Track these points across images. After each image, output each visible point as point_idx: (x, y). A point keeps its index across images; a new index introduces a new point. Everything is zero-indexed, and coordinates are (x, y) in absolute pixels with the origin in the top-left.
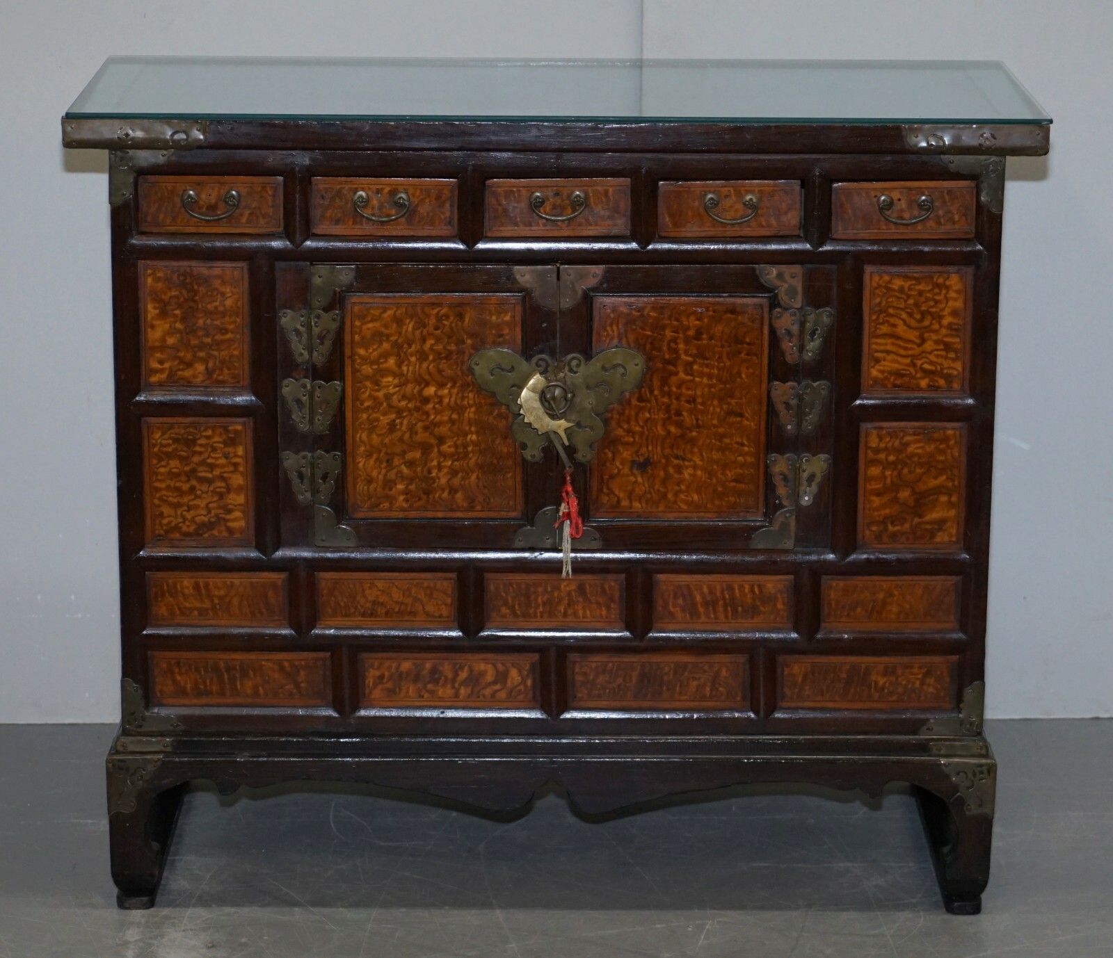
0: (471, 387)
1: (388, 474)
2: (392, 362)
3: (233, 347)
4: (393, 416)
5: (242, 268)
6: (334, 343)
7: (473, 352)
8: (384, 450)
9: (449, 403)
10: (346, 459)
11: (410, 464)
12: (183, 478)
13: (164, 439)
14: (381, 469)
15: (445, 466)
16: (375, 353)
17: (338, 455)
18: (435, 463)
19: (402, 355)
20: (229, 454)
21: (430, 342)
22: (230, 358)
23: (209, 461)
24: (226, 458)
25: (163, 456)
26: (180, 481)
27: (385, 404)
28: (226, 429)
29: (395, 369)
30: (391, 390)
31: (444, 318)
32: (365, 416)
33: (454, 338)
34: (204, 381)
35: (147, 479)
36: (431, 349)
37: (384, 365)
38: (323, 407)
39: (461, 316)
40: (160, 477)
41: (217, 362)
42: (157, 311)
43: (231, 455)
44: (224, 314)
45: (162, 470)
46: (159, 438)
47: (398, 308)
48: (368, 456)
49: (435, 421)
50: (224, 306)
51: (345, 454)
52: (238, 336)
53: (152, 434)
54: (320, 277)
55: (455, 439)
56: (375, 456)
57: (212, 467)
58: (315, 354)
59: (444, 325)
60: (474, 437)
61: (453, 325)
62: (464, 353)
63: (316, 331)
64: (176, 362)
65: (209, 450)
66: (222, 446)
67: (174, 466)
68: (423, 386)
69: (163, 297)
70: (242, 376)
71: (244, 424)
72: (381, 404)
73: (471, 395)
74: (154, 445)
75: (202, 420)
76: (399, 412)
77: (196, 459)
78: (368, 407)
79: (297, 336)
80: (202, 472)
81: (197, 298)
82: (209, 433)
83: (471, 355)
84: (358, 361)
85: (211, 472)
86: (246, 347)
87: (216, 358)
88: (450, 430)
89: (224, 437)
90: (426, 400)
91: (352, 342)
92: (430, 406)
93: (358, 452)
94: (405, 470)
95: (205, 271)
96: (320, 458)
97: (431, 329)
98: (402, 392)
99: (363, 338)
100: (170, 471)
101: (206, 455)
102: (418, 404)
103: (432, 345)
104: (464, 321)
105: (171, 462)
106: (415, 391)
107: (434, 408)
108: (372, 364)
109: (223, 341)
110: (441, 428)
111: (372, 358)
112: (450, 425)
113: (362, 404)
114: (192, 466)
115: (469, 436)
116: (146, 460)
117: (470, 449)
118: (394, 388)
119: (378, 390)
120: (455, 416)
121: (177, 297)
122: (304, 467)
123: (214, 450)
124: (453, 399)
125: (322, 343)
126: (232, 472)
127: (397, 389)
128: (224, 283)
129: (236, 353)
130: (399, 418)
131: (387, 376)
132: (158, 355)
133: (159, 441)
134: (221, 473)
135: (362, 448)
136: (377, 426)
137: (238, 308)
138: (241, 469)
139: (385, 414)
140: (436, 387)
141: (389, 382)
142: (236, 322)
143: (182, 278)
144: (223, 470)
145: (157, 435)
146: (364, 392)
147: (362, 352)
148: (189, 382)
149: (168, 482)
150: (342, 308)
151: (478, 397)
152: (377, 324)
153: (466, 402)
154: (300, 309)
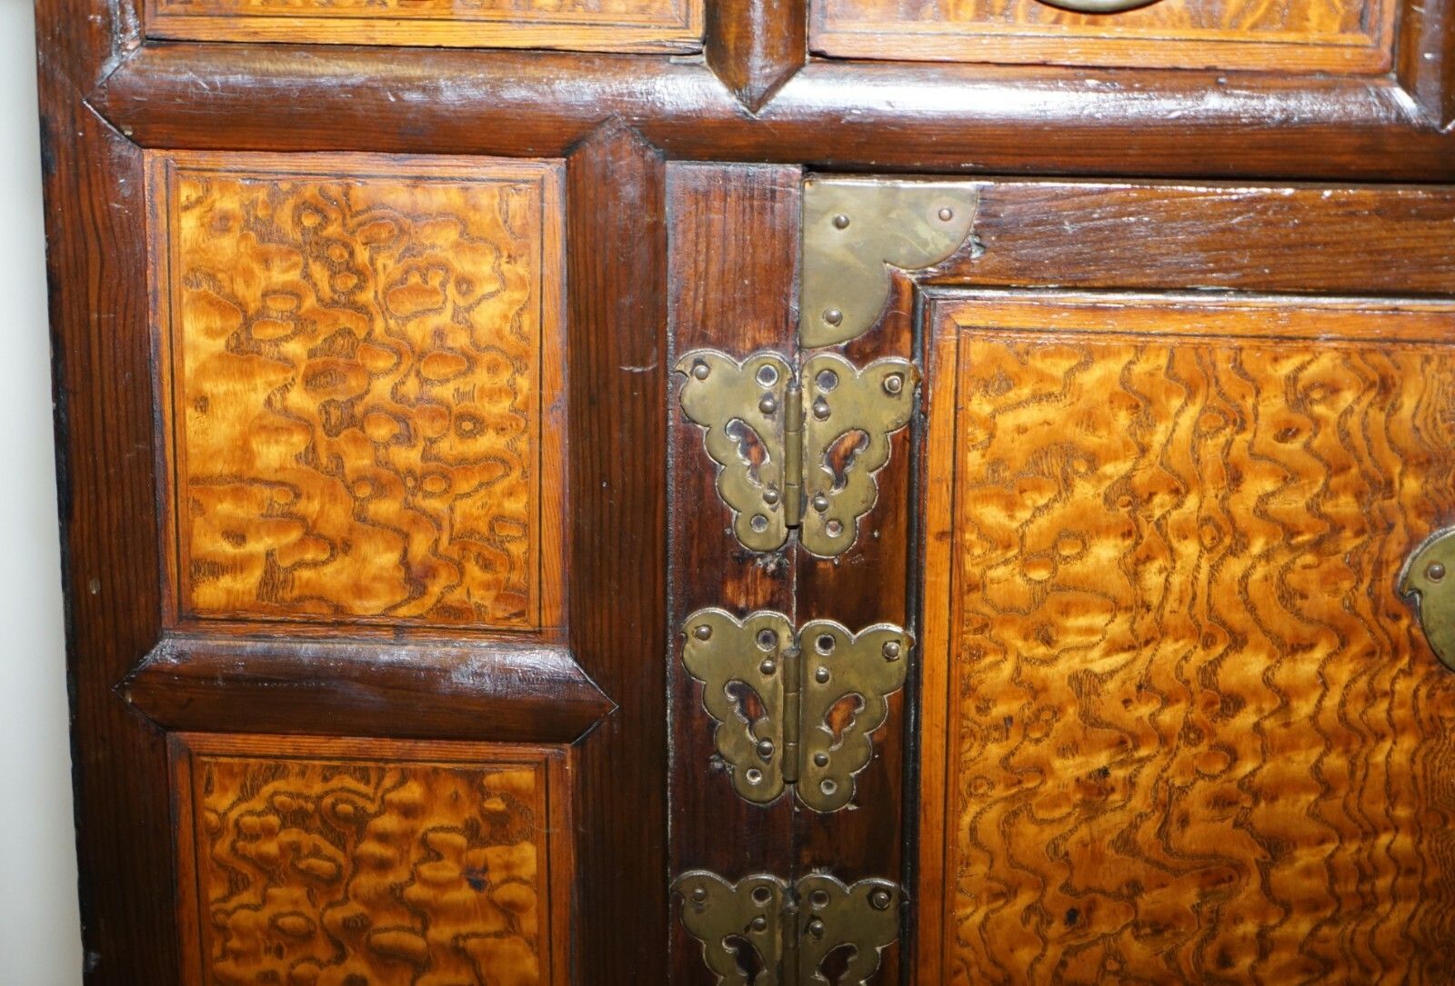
0: (1405, 660)
1: (1072, 962)
2: (1106, 551)
3: (499, 488)
4: (1101, 760)
5: (541, 184)
6: (888, 477)
7: (1422, 524)
8: (1060, 877)
9: (1313, 718)
10: (915, 904)
11: (1158, 927)
12: (322, 951)
13: (251, 813)
14: (1046, 941)
15: (1286, 942)
16: (1043, 521)
17: (887, 890)
18: (1249, 928)
19: (1148, 531)
20: (485, 869)
21: (1258, 485)
22: (492, 529)
23: (416, 891)
24: (477, 885)
25: (247, 870)
26: (310, 959)
27: (1072, 713)
28: (474, 780)
29: (1117, 584)
30: (1101, 665)
31: (1316, 395)
32: (995, 751)
33: (1354, 471)
34: (395, 607)
35: (191, 950)
36: (1261, 512)
37: (1077, 568)
38: (838, 717)
39: (1385, 387)
40: (235, 943)
41: (445, 539)
42: (219, 344)
43: (495, 877)
44: (469, 361)
45: (244, 918)
46: (232, 806)
47: (1140, 350)
48: (996, 896)
49: (1257, 779)
50: (471, 328)
51: (914, 888)
52: (523, 445)
53: (208, 792)
54: (839, 225)
55: (1329, 848)
56: (1024, 899)
57: (424, 914)
58: (812, 518)
59: (1317, 422)
60: (1404, 842)
61: (1354, 423)
62: (1390, 527)
63: (819, 431)
64: (295, 535)
65: (414, 855)
66: (460, 840)
67: (288, 908)
68: (1220, 649)
69: (240, 288)
70: (534, 592)
71: (542, 767)
72: (1058, 711)
73: (1403, 686)
74: (216, 834)
75: (390, 747)
76: (1124, 743)
77: (367, 882)
78: (1009, 720)
79: (747, 454)
80: (387, 930)
81: (367, 297)
82: (413, 792)
83: (1413, 539)
84: (977, 551)
85: (424, 936)
86: (555, 484)
87: (439, 528)
88: (1314, 814)
89: (470, 812)
90: (1232, 702)
91: (957, 476)
92: (1246, 719)
93: (963, 881)
94: (1138, 951)
95: (399, 197)
96: (820, 899)
97: (1266, 438)
98: (1140, 666)
99: (996, 464)
100: (273, 922)
101: (400, 875)
102: (1197, 715)
103: (1264, 498)
104: (1395, 408)
105: (274, 891)
106: (1190, 669)
107: (1257, 727)
108: (1027, 562)
109: (464, 463)
110: (1280, 805)
111: (1029, 541)
112: (1312, 798)
113: (983, 710)
114: (354, 909)
115: (1384, 839)
116: (188, 884)
117: (1383, 883)
118: (1108, 653)
119: (1047, 661)
120: (1336, 762)
121: (292, 292)
122: (760, 928)
123: (433, 853)
124: (1332, 701)
125: (840, 479)
126: (498, 935)
127: (1121, 658)
128: (470, 239)
129: (516, 506)
130: (1122, 764)
131: (1086, 609)
132: (225, 508)
133: (233, 815)
134: (456, 938)
135: (980, 869)
136: (1033, 792)
137: (524, 337)
138: (530, 923)
139: (1069, 748)
140: (1271, 655)
141: (1090, 631)
142: (513, 391)
143: (309, 221)
144: (465, 929)
145: (221, 801)
146: (997, 664)
147: (992, 514)
148: (338, 609)
149: (268, 963)
150: (922, 347)
151: (1430, 696)
152: (1050, 411)
153: (1380, 710)
154: (757, 347)
